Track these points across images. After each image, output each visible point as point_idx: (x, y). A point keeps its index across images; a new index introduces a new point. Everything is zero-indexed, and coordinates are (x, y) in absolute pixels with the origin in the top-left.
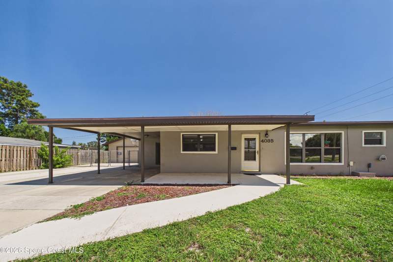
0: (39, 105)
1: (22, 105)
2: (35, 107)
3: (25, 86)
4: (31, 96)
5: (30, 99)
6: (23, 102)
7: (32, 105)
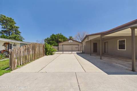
0: (19, 28)
1: (13, 27)
2: (17, 28)
3: (13, 20)
4: (15, 24)
5: (15, 25)
6: (13, 26)
7: (16, 27)
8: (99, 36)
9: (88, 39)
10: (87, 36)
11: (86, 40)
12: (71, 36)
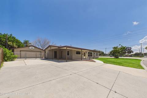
8: (57, 48)
9: (51, 48)
10: (50, 46)
11: (49, 49)
12: (27, 40)
